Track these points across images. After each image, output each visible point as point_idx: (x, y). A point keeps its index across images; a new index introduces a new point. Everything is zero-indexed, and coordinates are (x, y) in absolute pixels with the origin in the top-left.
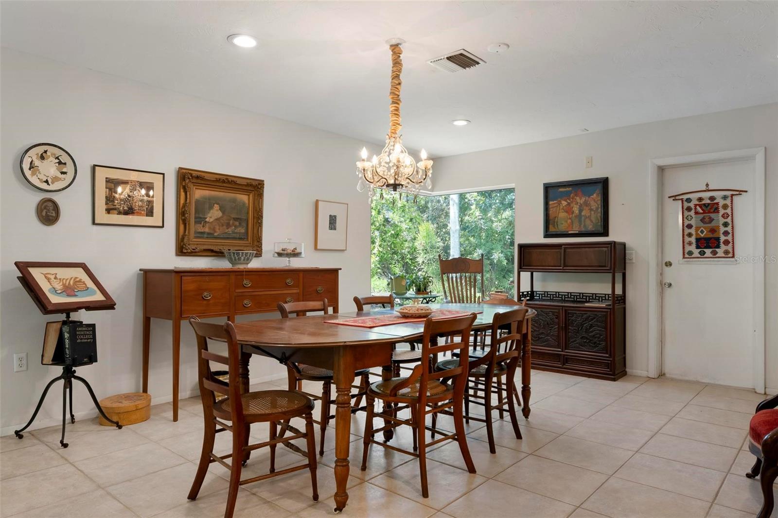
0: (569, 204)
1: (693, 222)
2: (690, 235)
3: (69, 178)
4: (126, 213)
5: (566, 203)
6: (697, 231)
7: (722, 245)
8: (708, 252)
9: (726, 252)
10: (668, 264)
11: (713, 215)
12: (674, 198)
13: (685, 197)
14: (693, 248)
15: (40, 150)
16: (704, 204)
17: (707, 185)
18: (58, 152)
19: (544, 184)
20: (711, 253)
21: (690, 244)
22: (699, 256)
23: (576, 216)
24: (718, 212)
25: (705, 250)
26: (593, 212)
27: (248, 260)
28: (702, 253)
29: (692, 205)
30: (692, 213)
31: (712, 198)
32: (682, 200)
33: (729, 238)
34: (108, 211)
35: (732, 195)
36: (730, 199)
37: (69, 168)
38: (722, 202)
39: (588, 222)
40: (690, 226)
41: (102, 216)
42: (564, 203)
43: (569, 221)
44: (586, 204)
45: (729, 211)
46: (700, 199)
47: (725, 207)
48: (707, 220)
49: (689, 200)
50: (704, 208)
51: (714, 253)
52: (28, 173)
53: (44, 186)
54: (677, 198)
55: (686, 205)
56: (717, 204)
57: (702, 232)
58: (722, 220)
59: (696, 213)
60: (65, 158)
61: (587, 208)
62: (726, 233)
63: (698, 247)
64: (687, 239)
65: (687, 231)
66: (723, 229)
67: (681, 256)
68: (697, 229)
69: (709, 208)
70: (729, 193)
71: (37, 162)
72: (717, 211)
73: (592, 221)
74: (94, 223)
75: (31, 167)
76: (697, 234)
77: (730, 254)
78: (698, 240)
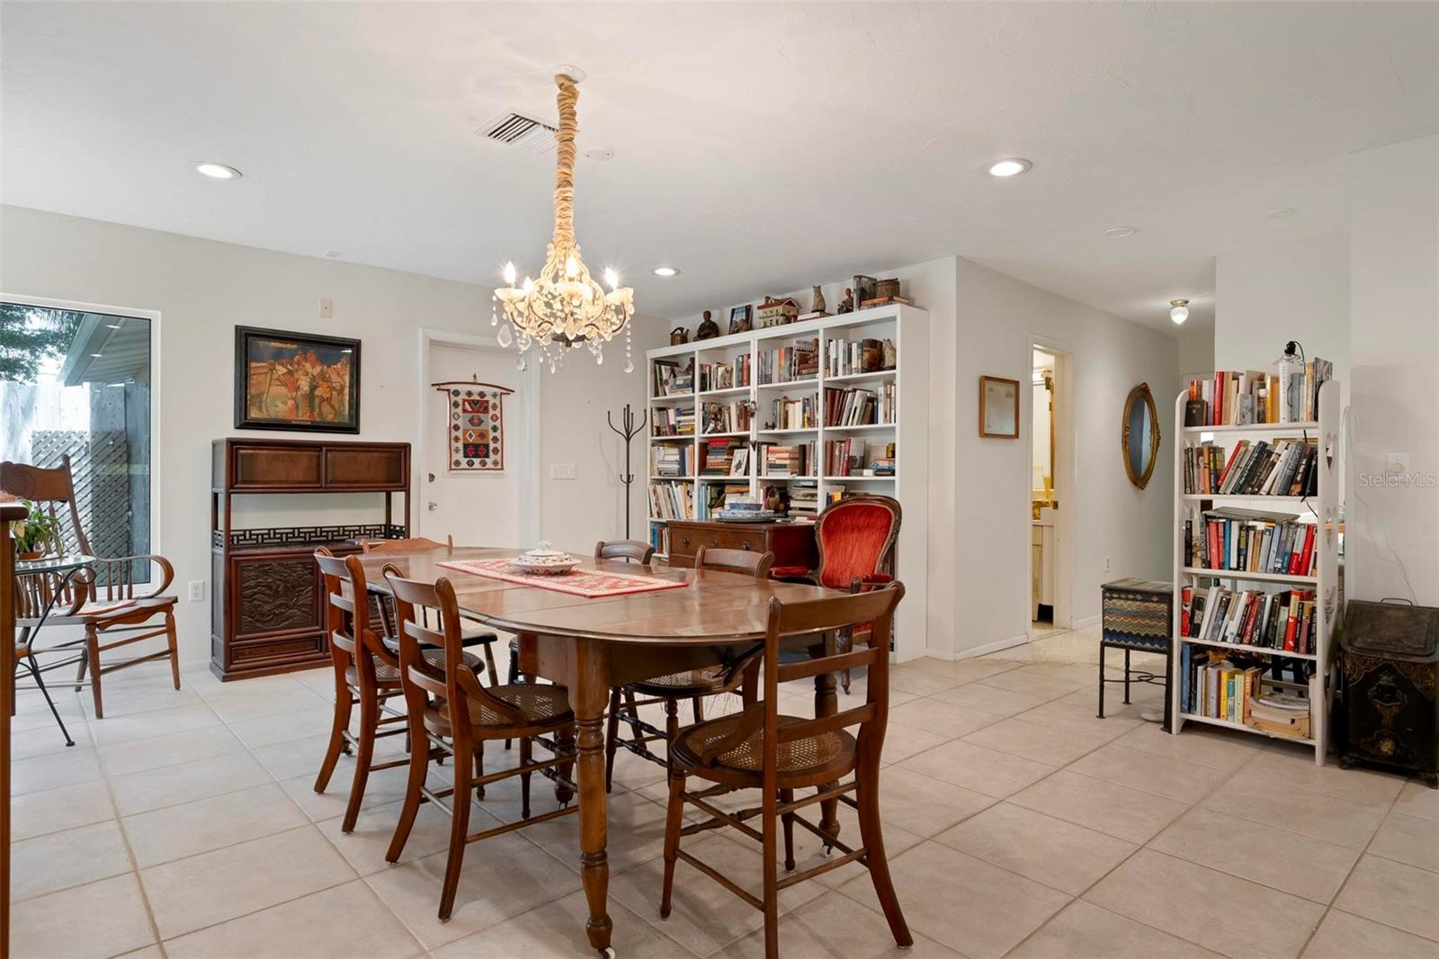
0: (290, 373)
1: (460, 423)
2: (457, 439)
5: (285, 370)
6: (464, 434)
7: (491, 454)
8: (477, 461)
9: (495, 463)
10: (433, 477)
11: (482, 416)
12: (439, 387)
13: (453, 388)
14: (460, 456)
16: (473, 401)
19: (236, 327)
20: (480, 462)
21: (457, 450)
22: (468, 467)
23: (304, 396)
24: (488, 413)
25: (473, 459)
26: (335, 393)
28: (471, 464)
29: (460, 399)
30: (459, 410)
31: (482, 394)
32: (448, 390)
33: (497, 445)
35: (502, 394)
36: (498, 397)
38: (491, 401)
39: (326, 408)
40: (456, 428)
42: (281, 370)
43: (290, 403)
44: (323, 376)
45: (498, 412)
46: (469, 394)
47: (494, 407)
48: (476, 421)
49: (456, 393)
50: (473, 405)
51: (484, 464)
54: (442, 387)
55: (454, 398)
56: (487, 402)
57: (471, 436)
58: (491, 424)
59: (465, 411)
61: (325, 385)
62: (495, 440)
64: (453, 445)
65: (454, 434)
66: (492, 434)
67: (449, 467)
68: (465, 432)
69: (479, 406)
70: (498, 391)
72: (486, 410)
73: (332, 407)
76: (465, 439)
77: (499, 466)
78: (466, 446)
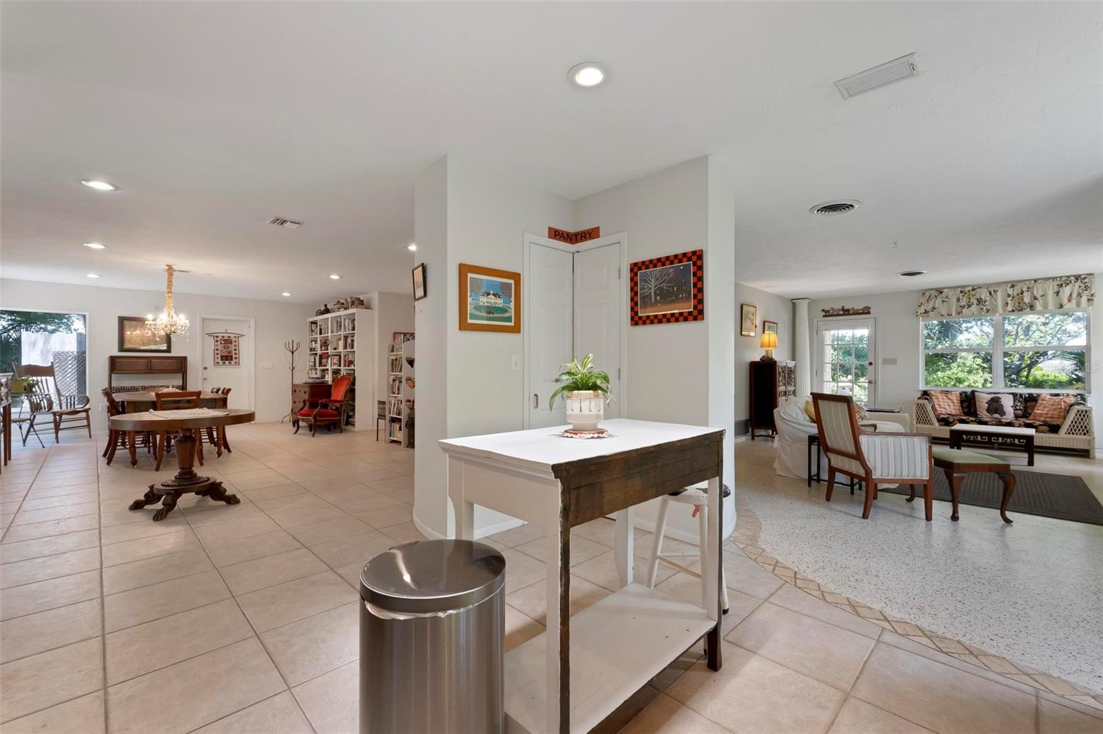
1: (219, 348)
2: (217, 354)
7: (234, 359)
8: (227, 362)
9: (236, 363)
10: (206, 368)
11: (229, 345)
12: (209, 335)
13: (215, 335)
14: (219, 360)
16: (225, 339)
17: (226, 330)
19: (119, 317)
21: (218, 358)
22: (222, 364)
25: (225, 361)
28: (224, 363)
29: (218, 339)
30: (219, 343)
31: (229, 337)
32: (213, 336)
33: (237, 356)
35: (239, 337)
36: (237, 338)
38: (234, 339)
40: (217, 350)
45: (237, 343)
46: (223, 337)
47: (235, 341)
48: (226, 347)
49: (217, 337)
50: (225, 341)
51: (230, 363)
54: (211, 335)
55: (216, 339)
56: (231, 340)
57: (224, 352)
58: (234, 348)
59: (221, 343)
62: (236, 354)
63: (222, 360)
64: (216, 356)
65: (216, 352)
66: (234, 352)
67: (213, 364)
68: (221, 351)
69: (228, 342)
70: (237, 336)
72: (231, 343)
76: (221, 353)
77: (238, 364)
78: (222, 357)
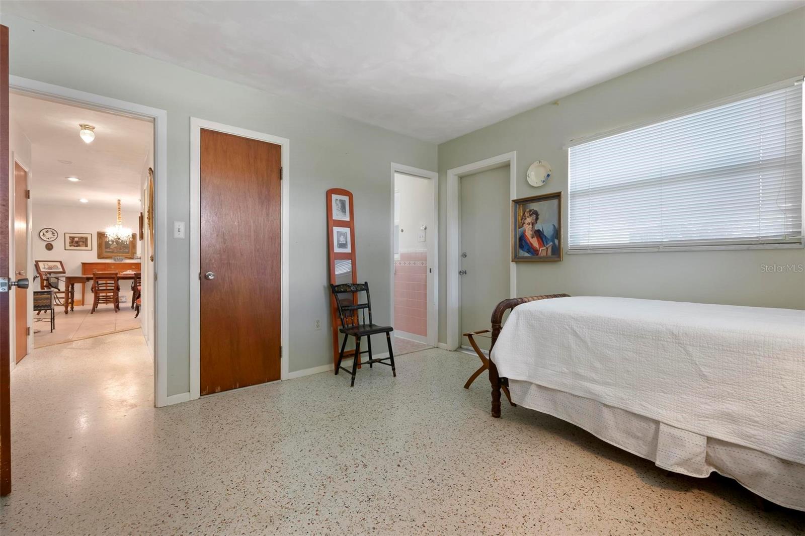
3: (55, 237)
4: (77, 246)
15: (46, 230)
18: (52, 230)
27: (122, 260)
34: (70, 246)
37: (56, 234)
41: (68, 247)
52: (42, 237)
53: (48, 240)
60: (54, 232)
71: (45, 233)
74: (65, 249)
75: (43, 235)
